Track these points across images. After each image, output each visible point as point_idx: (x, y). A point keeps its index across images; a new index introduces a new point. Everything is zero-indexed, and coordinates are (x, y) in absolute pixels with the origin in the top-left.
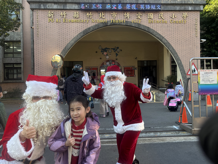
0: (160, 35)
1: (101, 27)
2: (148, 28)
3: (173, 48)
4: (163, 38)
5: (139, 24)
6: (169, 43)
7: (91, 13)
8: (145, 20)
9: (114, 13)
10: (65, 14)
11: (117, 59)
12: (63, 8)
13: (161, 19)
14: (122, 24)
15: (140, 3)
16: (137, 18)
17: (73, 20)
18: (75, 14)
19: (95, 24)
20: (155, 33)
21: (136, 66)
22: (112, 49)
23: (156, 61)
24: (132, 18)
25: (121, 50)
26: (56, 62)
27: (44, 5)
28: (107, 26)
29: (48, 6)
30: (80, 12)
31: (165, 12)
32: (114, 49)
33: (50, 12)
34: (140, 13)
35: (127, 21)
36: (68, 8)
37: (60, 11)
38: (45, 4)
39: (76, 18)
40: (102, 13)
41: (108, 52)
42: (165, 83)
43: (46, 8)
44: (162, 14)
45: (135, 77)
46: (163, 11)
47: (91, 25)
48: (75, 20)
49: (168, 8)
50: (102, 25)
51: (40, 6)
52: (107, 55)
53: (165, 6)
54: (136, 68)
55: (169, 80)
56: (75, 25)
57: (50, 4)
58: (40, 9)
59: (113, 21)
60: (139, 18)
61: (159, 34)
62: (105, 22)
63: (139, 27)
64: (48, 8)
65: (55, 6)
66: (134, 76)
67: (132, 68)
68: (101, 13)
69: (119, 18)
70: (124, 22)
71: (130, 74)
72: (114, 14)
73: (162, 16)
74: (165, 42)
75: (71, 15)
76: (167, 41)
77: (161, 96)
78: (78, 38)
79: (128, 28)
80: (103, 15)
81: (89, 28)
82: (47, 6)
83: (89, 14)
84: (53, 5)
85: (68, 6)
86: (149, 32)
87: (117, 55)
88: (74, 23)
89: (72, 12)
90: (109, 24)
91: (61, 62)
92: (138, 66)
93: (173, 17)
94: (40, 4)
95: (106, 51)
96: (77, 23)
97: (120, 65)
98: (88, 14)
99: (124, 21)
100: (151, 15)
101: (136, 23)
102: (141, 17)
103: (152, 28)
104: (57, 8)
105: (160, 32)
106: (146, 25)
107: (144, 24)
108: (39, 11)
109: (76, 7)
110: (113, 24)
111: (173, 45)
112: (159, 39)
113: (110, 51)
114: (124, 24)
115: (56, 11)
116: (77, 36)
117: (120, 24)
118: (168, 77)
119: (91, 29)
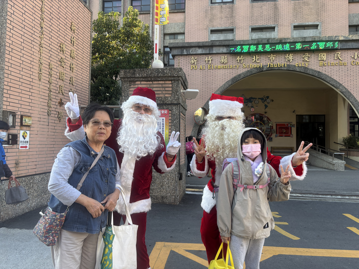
0: (336, 81)
1: (254, 74)
2: (319, 72)
3: (355, 99)
4: (341, 85)
5: (305, 68)
6: (349, 92)
7: (242, 56)
8: (314, 63)
9: (272, 55)
10: (210, 60)
11: (266, 113)
12: (208, 52)
13: (338, 60)
14: (283, 69)
15: (308, 40)
16: (303, 61)
17: (220, 66)
18: (224, 59)
19: (246, 70)
20: (328, 79)
21: (294, 122)
22: (259, 99)
23: (324, 115)
24: (297, 61)
25: (273, 101)
26: (197, 116)
27: (186, 50)
28: (262, 71)
29: (192, 51)
30: (229, 56)
31: (343, 51)
32: (262, 99)
33: (193, 58)
34: (307, 54)
35: (289, 65)
36: (214, 52)
37: (204, 56)
38: (188, 49)
39: (223, 63)
40: (257, 56)
41: (253, 103)
42: (339, 147)
43: (189, 53)
44: (340, 53)
45: (292, 137)
46: (341, 49)
47: (241, 71)
48: (222, 66)
49: (349, 46)
50: (255, 71)
51: (182, 51)
52: (252, 107)
53: (344, 43)
54: (293, 126)
55: (345, 143)
56: (222, 72)
57: (193, 49)
58: (182, 55)
59: (270, 65)
60: (306, 60)
61: (334, 80)
62: (260, 67)
63: (306, 72)
64: (191, 53)
65: (200, 51)
66: (291, 135)
67: (288, 125)
68: (254, 57)
69: (279, 62)
70: (284, 67)
71: (285, 133)
72: (272, 57)
73: (339, 56)
74: (344, 90)
75: (218, 60)
76: (346, 89)
77: (336, 163)
78: (225, 87)
79: (290, 73)
80: (257, 58)
81: (240, 75)
82: (190, 51)
83: (240, 57)
84: (197, 49)
85: (215, 50)
86: (319, 78)
87: (266, 106)
88: (221, 70)
89: (219, 56)
90: (265, 69)
91: (202, 116)
92: (297, 123)
93: (356, 58)
94: (182, 49)
95: (251, 102)
96: (224, 70)
97: (270, 120)
98: (238, 58)
99: (285, 65)
100: (324, 56)
101: (301, 67)
102: (308, 59)
103: (324, 72)
104: (201, 53)
105: (335, 78)
106: (316, 69)
107: (313, 68)
108: (181, 57)
109: (224, 50)
110: (270, 69)
111: (355, 95)
112: (335, 87)
113: (257, 102)
114: (285, 69)
115: (200, 56)
116: (225, 85)
117: (279, 69)
118: (344, 138)
119: (242, 76)
